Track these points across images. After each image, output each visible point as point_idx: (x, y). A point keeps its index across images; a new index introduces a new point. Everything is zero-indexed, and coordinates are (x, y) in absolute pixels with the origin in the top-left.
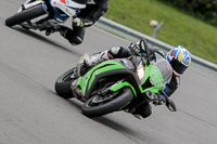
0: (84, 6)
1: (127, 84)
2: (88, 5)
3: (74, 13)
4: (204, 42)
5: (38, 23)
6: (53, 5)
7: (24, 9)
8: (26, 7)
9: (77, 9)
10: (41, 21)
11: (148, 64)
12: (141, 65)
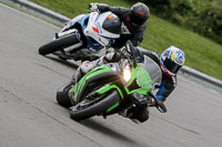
0: (118, 36)
1: (114, 86)
2: (122, 36)
3: (107, 42)
4: (155, 36)
5: (71, 52)
6: (86, 34)
7: (57, 37)
8: (60, 35)
9: (111, 39)
10: (75, 50)
11: (135, 66)
12: (127, 67)
